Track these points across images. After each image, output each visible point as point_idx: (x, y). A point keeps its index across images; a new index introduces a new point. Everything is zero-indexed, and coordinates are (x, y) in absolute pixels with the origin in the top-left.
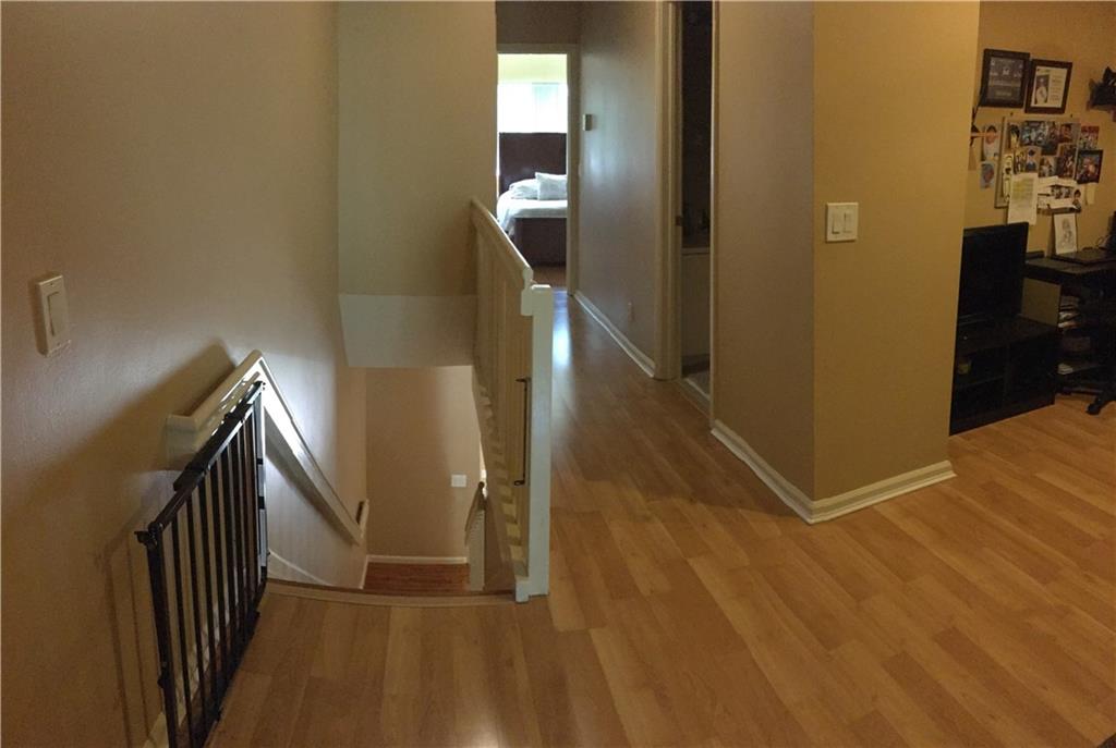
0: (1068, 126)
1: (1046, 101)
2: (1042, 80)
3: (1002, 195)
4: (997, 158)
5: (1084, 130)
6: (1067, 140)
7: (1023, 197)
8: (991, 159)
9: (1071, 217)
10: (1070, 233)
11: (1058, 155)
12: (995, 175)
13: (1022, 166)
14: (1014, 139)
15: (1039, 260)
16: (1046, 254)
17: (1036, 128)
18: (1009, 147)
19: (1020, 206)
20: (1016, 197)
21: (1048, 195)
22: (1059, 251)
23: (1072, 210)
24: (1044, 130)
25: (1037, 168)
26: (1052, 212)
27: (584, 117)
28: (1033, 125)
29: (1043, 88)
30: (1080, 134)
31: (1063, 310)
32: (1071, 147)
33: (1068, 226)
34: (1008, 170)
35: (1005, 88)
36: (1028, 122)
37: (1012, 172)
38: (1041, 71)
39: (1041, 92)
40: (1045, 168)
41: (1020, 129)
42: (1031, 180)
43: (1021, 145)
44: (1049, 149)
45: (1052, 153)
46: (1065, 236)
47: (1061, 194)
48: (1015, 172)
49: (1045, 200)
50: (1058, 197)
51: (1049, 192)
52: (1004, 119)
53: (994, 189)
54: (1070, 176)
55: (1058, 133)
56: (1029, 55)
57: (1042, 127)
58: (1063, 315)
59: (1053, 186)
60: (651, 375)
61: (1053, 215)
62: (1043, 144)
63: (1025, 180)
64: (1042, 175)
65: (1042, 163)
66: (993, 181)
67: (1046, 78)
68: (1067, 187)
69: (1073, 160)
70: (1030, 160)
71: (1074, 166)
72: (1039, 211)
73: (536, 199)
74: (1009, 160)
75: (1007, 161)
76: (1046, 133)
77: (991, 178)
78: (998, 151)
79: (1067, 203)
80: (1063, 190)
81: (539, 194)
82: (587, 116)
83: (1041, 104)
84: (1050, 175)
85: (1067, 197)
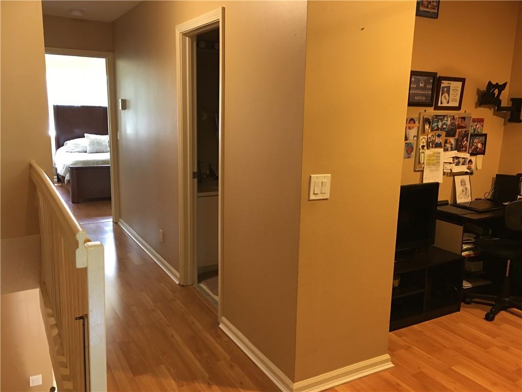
0: (464, 118)
1: (448, 103)
2: (445, 89)
3: (419, 163)
4: (415, 138)
5: (474, 121)
6: (462, 127)
7: (434, 164)
8: (411, 139)
9: (466, 178)
10: (466, 188)
11: (457, 137)
12: (415, 149)
13: (432, 145)
14: (427, 127)
15: (445, 206)
16: (450, 203)
17: (442, 120)
18: (424, 131)
19: (432, 170)
20: (429, 164)
21: (450, 163)
22: (459, 201)
23: (466, 173)
24: (447, 121)
25: (443, 145)
26: (453, 175)
27: (120, 100)
28: (440, 117)
29: (446, 95)
30: (471, 124)
31: (464, 243)
32: (465, 131)
33: (465, 184)
34: (423, 147)
35: (421, 95)
36: (437, 116)
37: (425, 148)
38: (445, 84)
39: (445, 97)
40: (448, 146)
41: (431, 121)
42: (439, 153)
43: (432, 130)
44: (450, 133)
45: (453, 135)
46: (463, 191)
47: (459, 162)
48: (428, 148)
49: (449, 167)
50: (457, 164)
51: (452, 162)
52: (420, 114)
53: (414, 158)
54: (465, 151)
55: (457, 123)
56: (436, 73)
57: (445, 119)
58: (465, 247)
59: (454, 157)
60: (177, 283)
61: (454, 176)
62: (447, 130)
63: (434, 153)
64: (446, 150)
65: (446, 142)
66: (413, 154)
67: (449, 88)
68: (463, 158)
69: (467, 140)
70: (438, 140)
71: (468, 144)
72: (444, 173)
73: (86, 152)
74: (424, 140)
75: (423, 141)
76: (449, 123)
77: (412, 151)
78: (416, 134)
79: (464, 168)
80: (461, 160)
81: (88, 149)
82: (122, 100)
83: (445, 104)
84: (451, 150)
85: (463, 164)
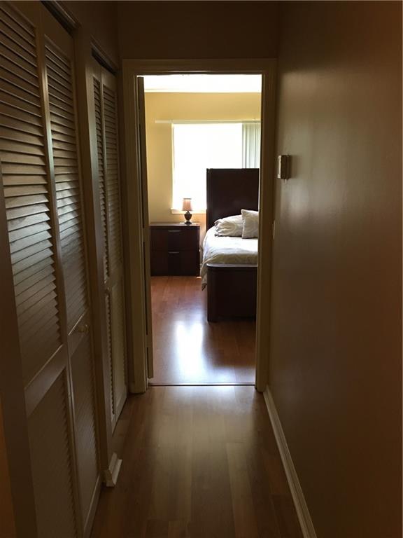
27: (280, 157)
73: (241, 236)
82: (283, 157)
